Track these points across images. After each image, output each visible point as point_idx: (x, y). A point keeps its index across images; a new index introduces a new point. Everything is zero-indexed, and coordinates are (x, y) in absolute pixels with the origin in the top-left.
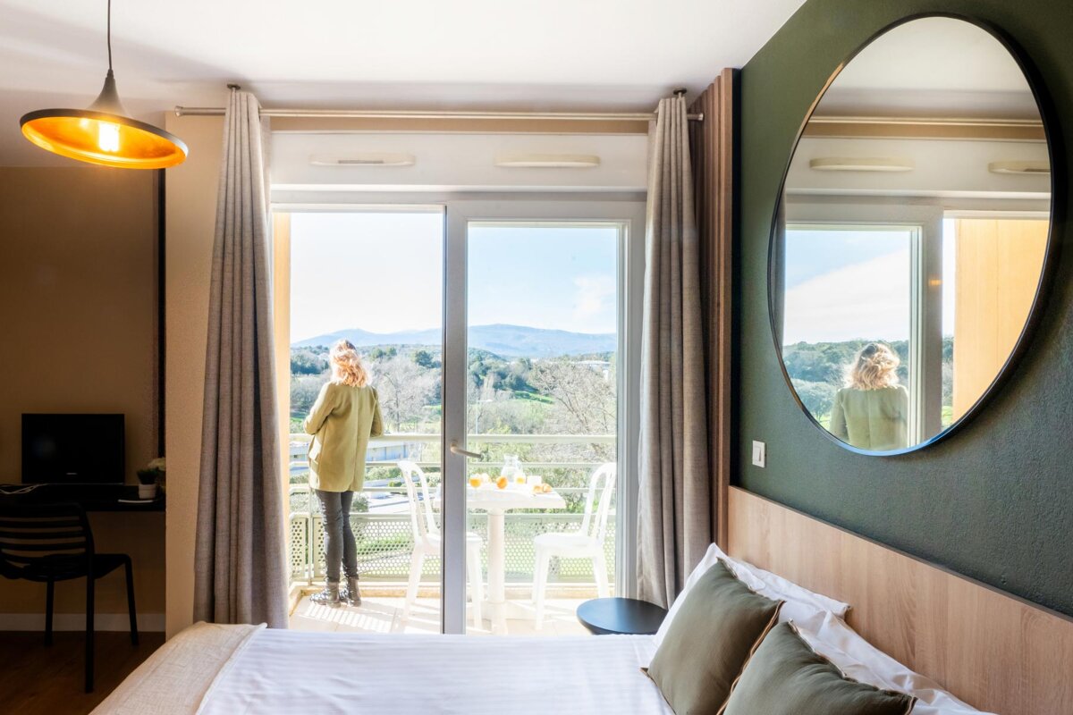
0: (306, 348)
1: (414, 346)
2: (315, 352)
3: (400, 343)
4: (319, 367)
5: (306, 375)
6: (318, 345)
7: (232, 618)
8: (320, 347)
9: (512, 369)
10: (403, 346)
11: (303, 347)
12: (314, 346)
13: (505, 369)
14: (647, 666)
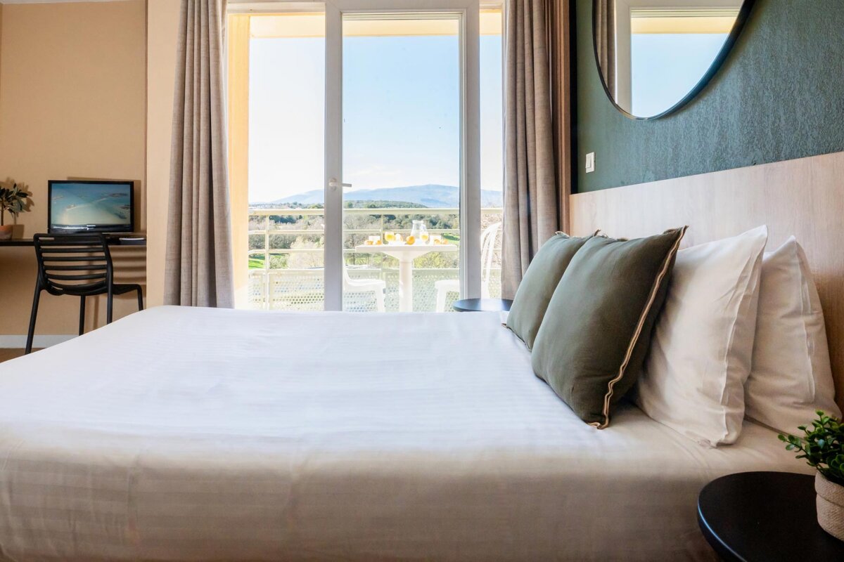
0: (285, 204)
1: (366, 202)
2: (292, 207)
3: (356, 199)
4: (295, 218)
5: (285, 224)
6: (294, 201)
7: (193, 302)
8: (295, 204)
9: (441, 218)
10: (358, 202)
11: (283, 203)
12: (291, 202)
13: (435, 218)
14: (506, 323)
